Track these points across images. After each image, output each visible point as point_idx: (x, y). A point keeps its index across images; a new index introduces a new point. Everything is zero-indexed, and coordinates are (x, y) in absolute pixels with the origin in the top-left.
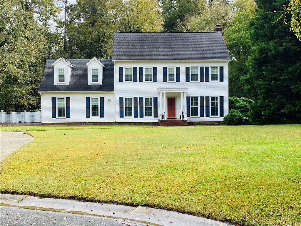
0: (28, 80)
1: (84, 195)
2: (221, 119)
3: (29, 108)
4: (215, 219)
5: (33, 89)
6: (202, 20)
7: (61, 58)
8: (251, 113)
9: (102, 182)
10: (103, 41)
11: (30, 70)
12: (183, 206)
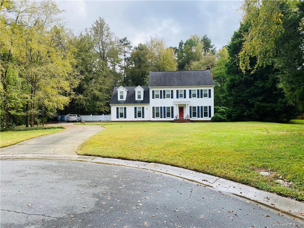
0: (105, 98)
1: (125, 157)
2: (210, 119)
3: (105, 113)
4: (190, 169)
5: (107, 103)
6: (200, 63)
7: (121, 86)
8: (226, 115)
9: (135, 151)
10: (145, 77)
11: (106, 93)
12: (174, 163)
